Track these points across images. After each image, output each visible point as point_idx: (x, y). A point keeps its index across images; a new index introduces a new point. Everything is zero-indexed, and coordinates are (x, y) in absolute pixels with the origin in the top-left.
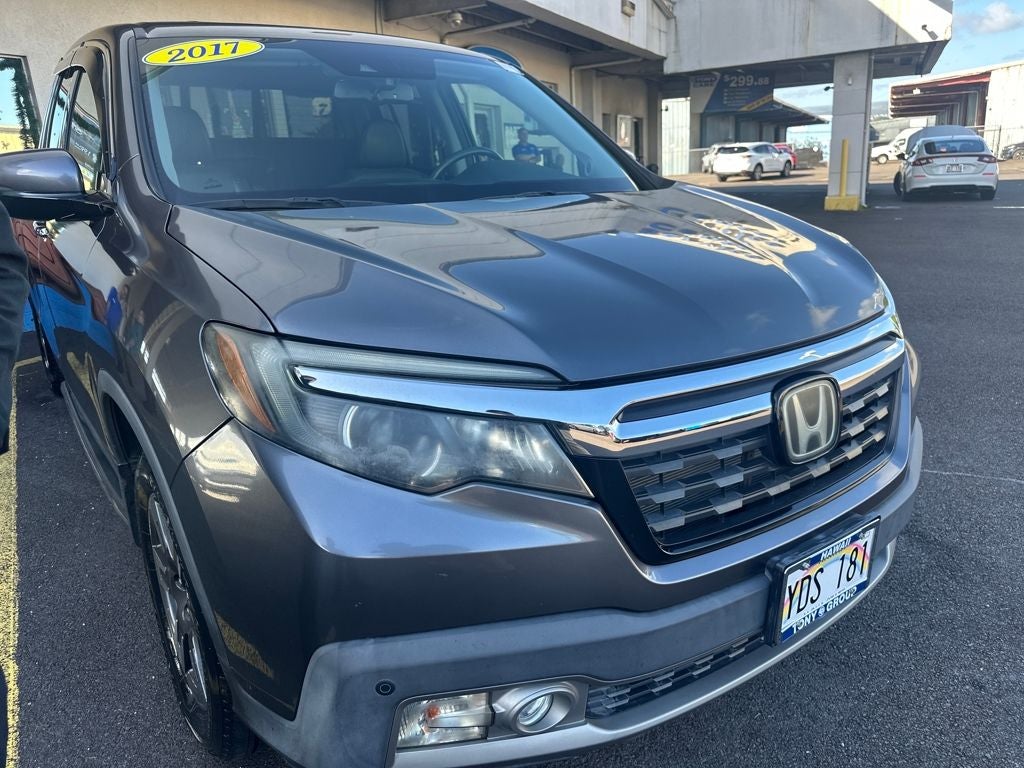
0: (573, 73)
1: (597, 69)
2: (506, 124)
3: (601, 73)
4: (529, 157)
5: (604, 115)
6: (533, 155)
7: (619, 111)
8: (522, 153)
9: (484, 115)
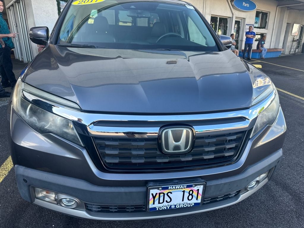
0: (278, 8)
1: (288, 7)
2: (246, 24)
3: (289, 8)
4: (251, 36)
5: (287, 23)
6: (253, 35)
7: (295, 23)
8: (249, 34)
9: (239, 21)
